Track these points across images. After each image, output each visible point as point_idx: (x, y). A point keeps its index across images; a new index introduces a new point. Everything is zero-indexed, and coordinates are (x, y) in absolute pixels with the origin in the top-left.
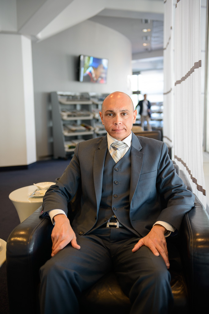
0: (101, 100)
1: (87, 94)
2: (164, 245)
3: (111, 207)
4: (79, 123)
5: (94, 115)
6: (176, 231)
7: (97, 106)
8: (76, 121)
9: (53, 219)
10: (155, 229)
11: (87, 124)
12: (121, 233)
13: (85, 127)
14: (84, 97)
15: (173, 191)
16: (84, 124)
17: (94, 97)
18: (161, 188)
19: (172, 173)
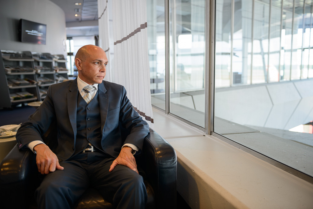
0: (42, 58)
1: (30, 52)
2: (134, 160)
3: (86, 138)
4: (22, 77)
5: (37, 71)
6: (139, 150)
7: (38, 63)
8: (19, 76)
9: (34, 149)
10: (123, 150)
11: (30, 78)
12: (96, 156)
13: (28, 81)
14: (27, 55)
15: (133, 122)
16: (28, 79)
17: (35, 55)
18: (123, 120)
19: (131, 108)
